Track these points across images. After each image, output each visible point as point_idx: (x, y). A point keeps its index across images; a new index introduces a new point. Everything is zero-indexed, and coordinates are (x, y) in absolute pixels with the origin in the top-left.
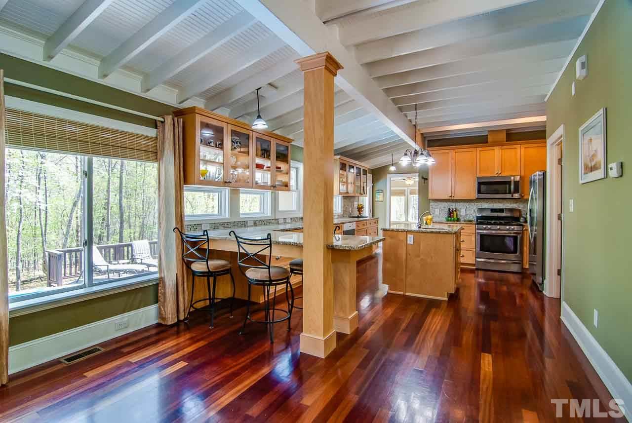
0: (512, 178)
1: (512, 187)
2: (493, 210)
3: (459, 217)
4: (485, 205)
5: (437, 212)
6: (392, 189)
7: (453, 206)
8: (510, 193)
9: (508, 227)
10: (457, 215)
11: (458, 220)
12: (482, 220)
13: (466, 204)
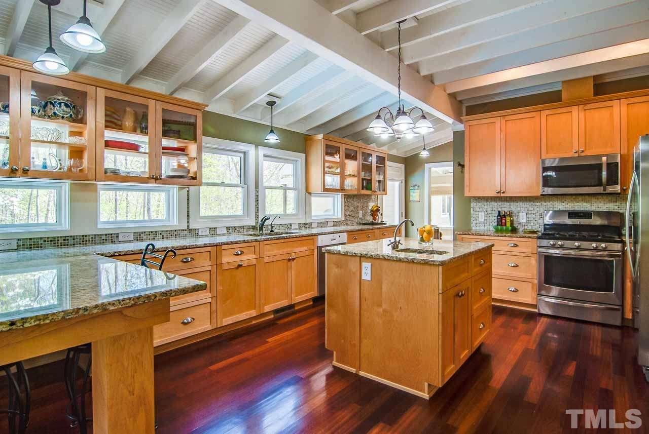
0: (604, 159)
1: (604, 174)
2: (572, 215)
3: (515, 225)
4: (560, 206)
5: (481, 217)
6: (432, 185)
7: (506, 207)
8: (600, 183)
9: (594, 245)
10: (512, 222)
11: (514, 230)
12: (553, 232)
13: (528, 205)
